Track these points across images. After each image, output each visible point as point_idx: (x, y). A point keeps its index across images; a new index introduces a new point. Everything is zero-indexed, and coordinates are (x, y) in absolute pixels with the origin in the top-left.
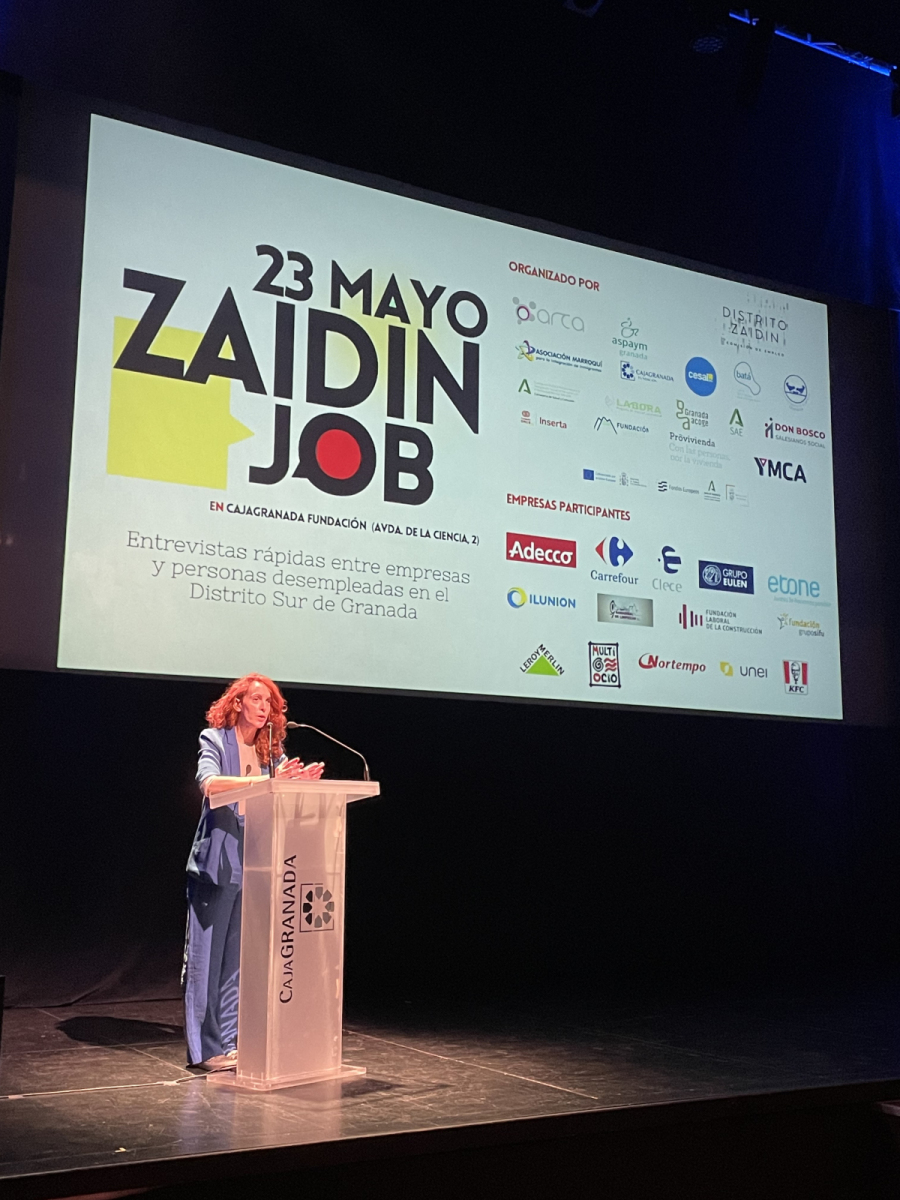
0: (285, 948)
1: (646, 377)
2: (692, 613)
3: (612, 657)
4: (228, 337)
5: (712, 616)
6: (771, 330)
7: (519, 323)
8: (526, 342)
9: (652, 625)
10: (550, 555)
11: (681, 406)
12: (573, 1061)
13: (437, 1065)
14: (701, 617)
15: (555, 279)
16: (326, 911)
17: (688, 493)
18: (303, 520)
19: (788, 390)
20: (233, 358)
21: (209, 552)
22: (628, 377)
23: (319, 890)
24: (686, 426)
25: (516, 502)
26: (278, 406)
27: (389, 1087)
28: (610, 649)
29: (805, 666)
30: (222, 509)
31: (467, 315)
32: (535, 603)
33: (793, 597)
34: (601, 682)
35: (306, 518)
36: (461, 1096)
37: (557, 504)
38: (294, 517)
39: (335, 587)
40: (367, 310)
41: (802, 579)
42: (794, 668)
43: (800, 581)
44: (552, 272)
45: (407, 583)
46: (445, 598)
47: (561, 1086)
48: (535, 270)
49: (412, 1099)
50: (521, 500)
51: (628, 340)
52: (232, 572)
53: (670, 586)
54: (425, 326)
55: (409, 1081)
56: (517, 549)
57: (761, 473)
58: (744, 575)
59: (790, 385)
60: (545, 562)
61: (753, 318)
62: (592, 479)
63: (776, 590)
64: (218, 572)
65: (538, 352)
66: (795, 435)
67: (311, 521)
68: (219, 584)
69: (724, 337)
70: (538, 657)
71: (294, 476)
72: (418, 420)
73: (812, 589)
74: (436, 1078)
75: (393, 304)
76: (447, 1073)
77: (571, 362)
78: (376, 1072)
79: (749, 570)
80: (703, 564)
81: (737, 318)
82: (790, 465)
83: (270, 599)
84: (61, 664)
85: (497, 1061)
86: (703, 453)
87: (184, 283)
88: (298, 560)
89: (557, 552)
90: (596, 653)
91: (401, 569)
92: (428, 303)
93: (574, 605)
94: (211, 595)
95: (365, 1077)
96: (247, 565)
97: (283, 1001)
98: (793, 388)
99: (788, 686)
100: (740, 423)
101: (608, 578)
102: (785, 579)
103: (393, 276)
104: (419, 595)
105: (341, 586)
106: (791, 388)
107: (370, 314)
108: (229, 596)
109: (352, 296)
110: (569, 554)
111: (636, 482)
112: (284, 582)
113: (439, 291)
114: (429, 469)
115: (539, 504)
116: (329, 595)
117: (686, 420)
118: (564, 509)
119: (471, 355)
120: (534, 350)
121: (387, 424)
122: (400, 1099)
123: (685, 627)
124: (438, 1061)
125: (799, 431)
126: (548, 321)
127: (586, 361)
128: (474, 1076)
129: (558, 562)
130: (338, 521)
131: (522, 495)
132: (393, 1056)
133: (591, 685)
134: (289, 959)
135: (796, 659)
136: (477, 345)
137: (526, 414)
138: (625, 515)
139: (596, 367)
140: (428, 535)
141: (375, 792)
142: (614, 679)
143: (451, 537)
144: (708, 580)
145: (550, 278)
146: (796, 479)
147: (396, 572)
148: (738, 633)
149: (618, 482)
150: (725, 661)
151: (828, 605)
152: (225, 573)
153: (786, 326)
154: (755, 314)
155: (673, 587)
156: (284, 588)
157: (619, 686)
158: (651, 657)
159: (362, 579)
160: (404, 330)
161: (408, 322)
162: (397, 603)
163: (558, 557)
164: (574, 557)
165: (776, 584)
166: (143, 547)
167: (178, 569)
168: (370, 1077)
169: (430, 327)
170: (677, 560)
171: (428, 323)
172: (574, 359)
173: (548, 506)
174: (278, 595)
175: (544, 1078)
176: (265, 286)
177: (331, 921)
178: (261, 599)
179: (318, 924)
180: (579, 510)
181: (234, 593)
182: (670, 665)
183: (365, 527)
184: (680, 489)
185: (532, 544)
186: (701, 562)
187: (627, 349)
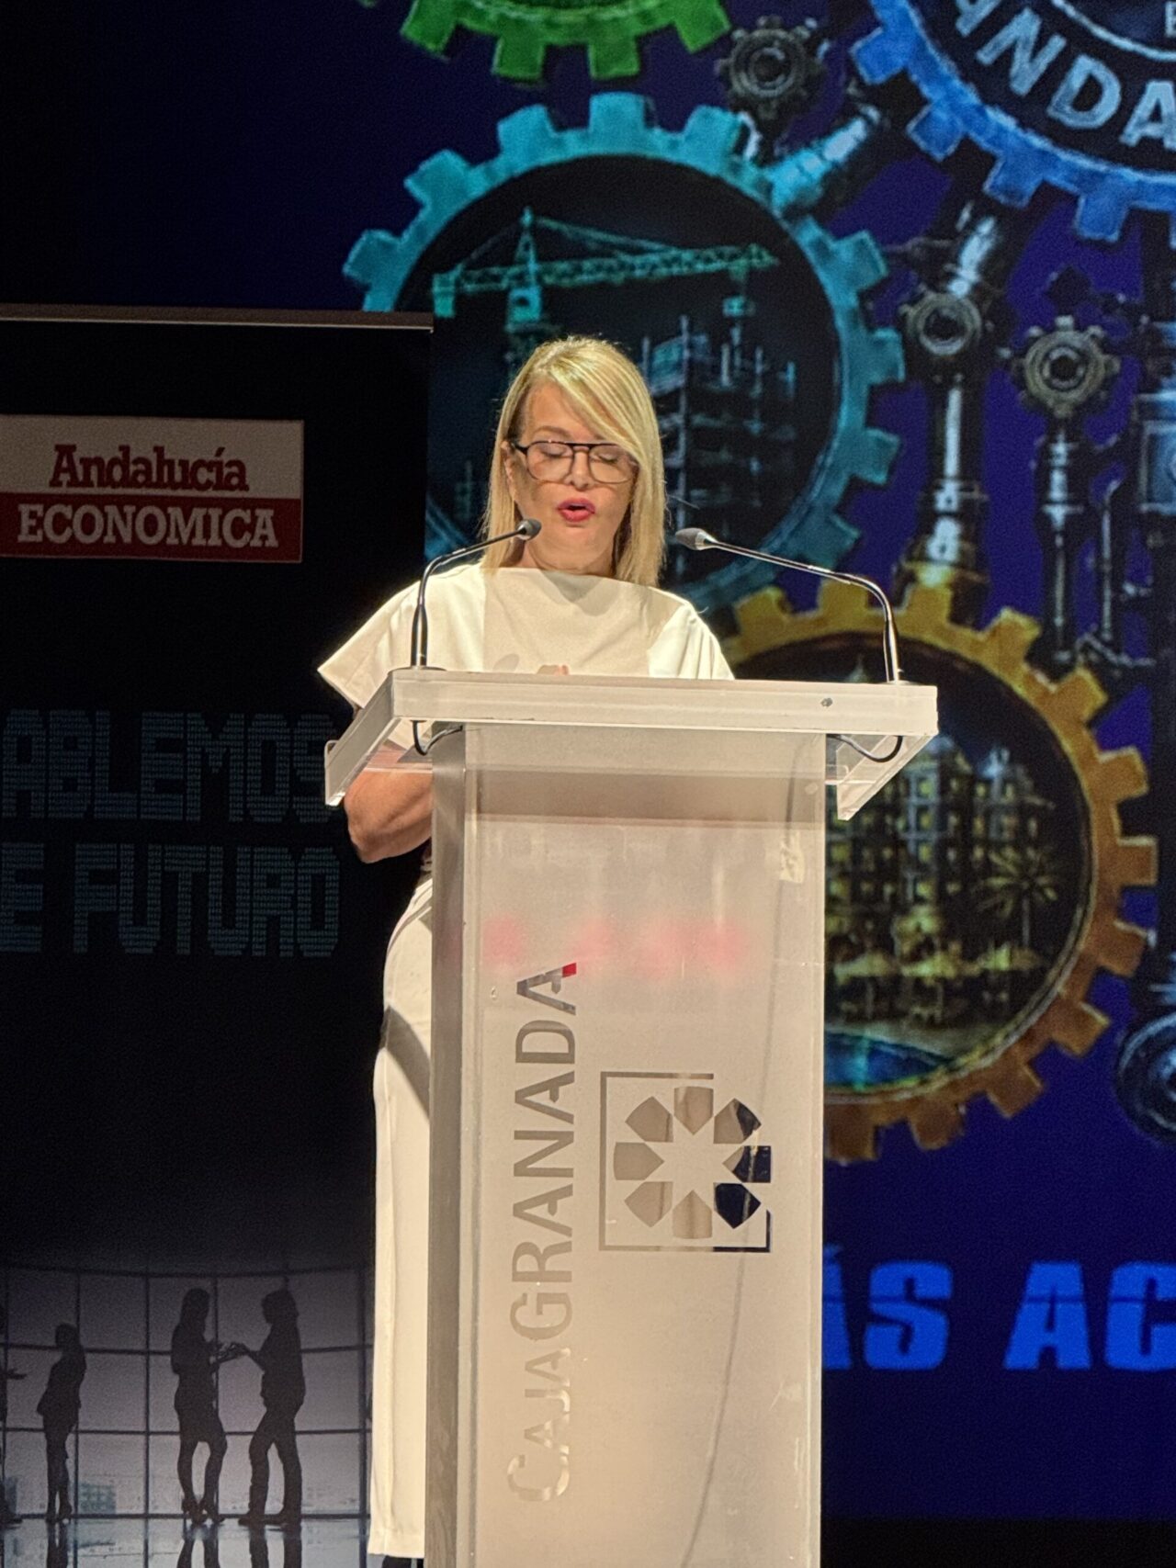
0: (532, 1301)
134: (544, 1347)
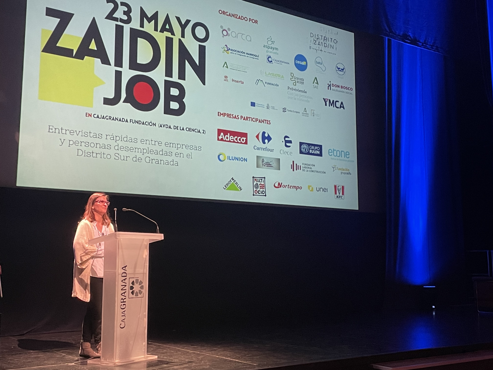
0: (122, 305)
1: (278, 62)
2: (296, 164)
3: (262, 183)
4: (93, 39)
5: (305, 166)
6: (330, 43)
7: (223, 37)
8: (226, 45)
9: (279, 169)
10: (236, 139)
11: (292, 75)
12: (246, 351)
13: (188, 354)
14: (300, 166)
15: (239, 18)
16: (140, 289)
17: (295, 113)
18: (128, 122)
19: (337, 69)
20: (96, 49)
21: (85, 135)
22: (270, 62)
23: (137, 280)
24: (295, 84)
25: (222, 116)
26: (116, 71)
27: (167, 363)
28: (261, 180)
29: (343, 187)
30: (91, 116)
31: (200, 32)
32: (230, 159)
33: (338, 158)
34: (258, 194)
35: (129, 121)
36: (199, 366)
37: (240, 117)
38: (123, 120)
39: (142, 152)
40: (156, 29)
41: (342, 150)
42: (339, 188)
43: (342, 151)
44: (237, 15)
45: (174, 150)
46: (190, 157)
47: (240, 360)
48: (230, 14)
49: (177, 367)
50: (224, 115)
51: (270, 46)
52: (95, 144)
53: (287, 153)
54: (182, 37)
55: (176, 360)
56: (222, 136)
57: (326, 105)
58: (318, 148)
59: (338, 67)
60: (234, 142)
61: (323, 38)
62: (254, 106)
63: (332, 155)
64: (89, 144)
65: (231, 50)
66: (340, 89)
67: (131, 122)
68: (90, 149)
69: (310, 46)
70: (231, 183)
71: (124, 102)
72: (179, 79)
73: (346, 155)
74: (188, 359)
75: (167, 27)
76: (192, 357)
77: (245, 55)
78: (161, 357)
79: (321, 146)
80: (301, 144)
81: (316, 38)
82: (338, 102)
83: (113, 157)
84: (18, 185)
85: (213, 352)
86: (301, 96)
87: (74, 14)
88: (125, 139)
89: (240, 138)
90: (256, 181)
91: (171, 144)
92: (183, 27)
93: (246, 161)
94: (86, 154)
95: (157, 359)
96: (102, 141)
97: (121, 328)
98: (340, 68)
99: (336, 195)
100: (317, 83)
101: (261, 149)
102: (335, 150)
103: (168, 14)
104: (179, 156)
105: (145, 151)
106: (339, 69)
107: (157, 31)
108: (95, 155)
109: (149, 23)
110: (245, 139)
111: (273, 108)
112: (119, 149)
113: (188, 22)
114: (183, 100)
115: (232, 117)
116: (139, 155)
117: (295, 81)
118: (242, 119)
119: (202, 50)
120: (229, 49)
121: (165, 80)
122: (172, 367)
123: (293, 170)
124: (188, 352)
125: (342, 87)
126: (236, 37)
127: (252, 55)
128: (204, 358)
129: (240, 142)
130: (143, 122)
131: (224, 113)
132: (169, 351)
133: (253, 195)
134: (124, 310)
135: (339, 184)
136: (205, 46)
137: (226, 77)
138: (268, 122)
139: (256, 57)
140: (183, 129)
141: (162, 238)
142: (263, 192)
143: (193, 130)
144: (303, 150)
145: (236, 18)
146: (340, 108)
147: (169, 145)
148: (316, 173)
149: (266, 107)
150: (310, 185)
151: (353, 161)
152: (92, 145)
153: (337, 42)
154: (324, 36)
155: (289, 153)
156: (119, 152)
157: (265, 196)
158: (279, 183)
159: (154, 148)
160: (172, 38)
161: (175, 35)
162: (170, 159)
163: (240, 140)
164: (246, 140)
165: (332, 152)
166: (55, 132)
167: (71, 142)
168: (159, 359)
169: (184, 38)
170: (290, 142)
171: (183, 36)
172: (247, 54)
173: (235, 117)
174: (116, 155)
175: (234, 358)
176: (110, 17)
177: (142, 293)
178: (109, 157)
179: (137, 295)
180: (249, 119)
181: (97, 154)
182: (287, 187)
183: (155, 125)
184: (292, 111)
185: (229, 134)
186: (300, 142)
187: (270, 50)
